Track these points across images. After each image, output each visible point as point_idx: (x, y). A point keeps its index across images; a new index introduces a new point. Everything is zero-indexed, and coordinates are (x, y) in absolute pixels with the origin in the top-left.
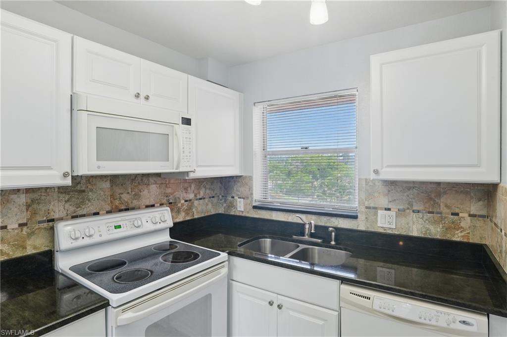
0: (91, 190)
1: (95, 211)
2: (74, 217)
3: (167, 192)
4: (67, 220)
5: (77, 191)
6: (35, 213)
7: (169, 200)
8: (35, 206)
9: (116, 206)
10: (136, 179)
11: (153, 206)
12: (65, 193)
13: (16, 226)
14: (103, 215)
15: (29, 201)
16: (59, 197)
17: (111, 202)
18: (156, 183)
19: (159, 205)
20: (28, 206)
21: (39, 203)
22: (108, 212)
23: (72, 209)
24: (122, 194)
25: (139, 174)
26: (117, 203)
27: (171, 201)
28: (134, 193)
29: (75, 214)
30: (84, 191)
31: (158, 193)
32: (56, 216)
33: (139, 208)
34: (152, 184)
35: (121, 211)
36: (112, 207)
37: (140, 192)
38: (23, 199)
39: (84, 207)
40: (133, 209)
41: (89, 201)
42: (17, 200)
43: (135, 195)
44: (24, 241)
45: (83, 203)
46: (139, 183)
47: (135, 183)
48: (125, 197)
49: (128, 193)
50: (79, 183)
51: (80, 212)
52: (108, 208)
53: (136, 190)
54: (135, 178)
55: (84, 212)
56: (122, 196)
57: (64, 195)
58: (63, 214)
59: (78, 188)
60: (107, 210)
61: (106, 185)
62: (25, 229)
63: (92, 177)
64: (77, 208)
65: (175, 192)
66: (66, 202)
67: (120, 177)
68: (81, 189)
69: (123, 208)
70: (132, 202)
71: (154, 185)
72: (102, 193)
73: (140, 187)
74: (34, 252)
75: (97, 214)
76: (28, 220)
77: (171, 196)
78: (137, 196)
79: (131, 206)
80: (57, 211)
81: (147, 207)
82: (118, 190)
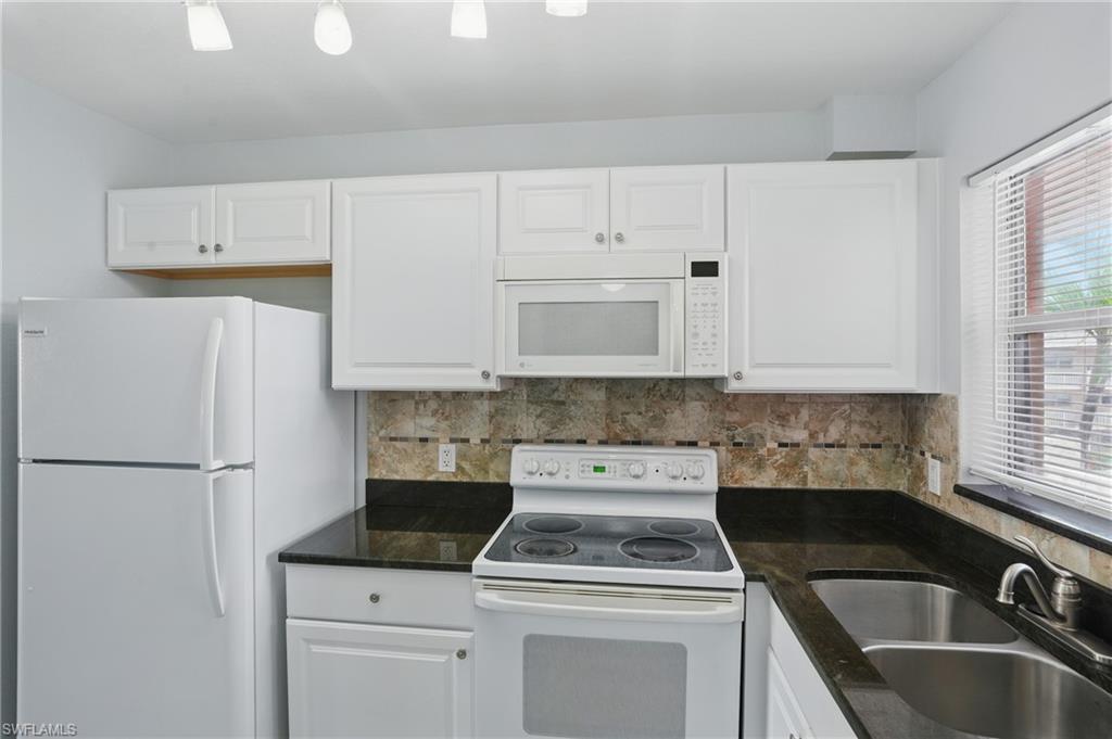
0: (575, 403)
1: (579, 437)
2: (547, 442)
3: (728, 419)
4: (538, 444)
5: (552, 402)
6: (498, 428)
7: (733, 437)
8: (499, 418)
9: (617, 434)
10: (657, 388)
11: (693, 444)
12: (536, 403)
13: (479, 441)
14: (593, 445)
15: (493, 410)
16: (528, 409)
17: (607, 425)
18: (701, 398)
19: (707, 444)
20: (492, 417)
21: (503, 415)
22: (602, 443)
23: (545, 428)
24: (628, 413)
25: (662, 379)
26: (618, 428)
27: (738, 440)
28: (651, 414)
29: (548, 438)
30: (563, 403)
31: (705, 419)
32: (524, 437)
33: (661, 443)
34: (692, 399)
35: (624, 443)
36: (608, 435)
37: (666, 413)
38: (485, 407)
39: (562, 428)
40: (649, 443)
41: (570, 419)
42: (480, 408)
43: (654, 418)
44: (487, 463)
45: (561, 421)
46: (661, 395)
47: (654, 395)
48: (634, 420)
49: (640, 413)
50: (556, 390)
51: (557, 436)
52: (602, 436)
53: (657, 410)
54: (654, 387)
55: (562, 437)
56: (627, 417)
57: (534, 406)
58: (533, 435)
59: (555, 397)
60: (600, 438)
61: (599, 396)
62: (487, 446)
63: (576, 380)
64: (553, 428)
65: (751, 421)
66: (538, 416)
67: (624, 383)
68: (560, 399)
69: (628, 439)
70: (647, 431)
71: (698, 403)
72: (592, 409)
73: (665, 404)
74: (497, 480)
75: (583, 442)
76: (491, 435)
77: (740, 429)
78: (658, 421)
79: (645, 437)
80: (525, 429)
81: (680, 444)
82: (620, 407)
